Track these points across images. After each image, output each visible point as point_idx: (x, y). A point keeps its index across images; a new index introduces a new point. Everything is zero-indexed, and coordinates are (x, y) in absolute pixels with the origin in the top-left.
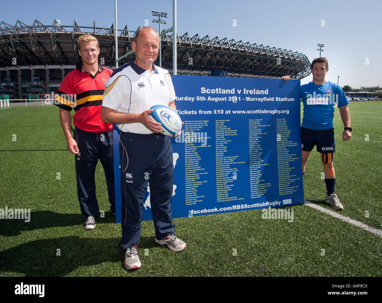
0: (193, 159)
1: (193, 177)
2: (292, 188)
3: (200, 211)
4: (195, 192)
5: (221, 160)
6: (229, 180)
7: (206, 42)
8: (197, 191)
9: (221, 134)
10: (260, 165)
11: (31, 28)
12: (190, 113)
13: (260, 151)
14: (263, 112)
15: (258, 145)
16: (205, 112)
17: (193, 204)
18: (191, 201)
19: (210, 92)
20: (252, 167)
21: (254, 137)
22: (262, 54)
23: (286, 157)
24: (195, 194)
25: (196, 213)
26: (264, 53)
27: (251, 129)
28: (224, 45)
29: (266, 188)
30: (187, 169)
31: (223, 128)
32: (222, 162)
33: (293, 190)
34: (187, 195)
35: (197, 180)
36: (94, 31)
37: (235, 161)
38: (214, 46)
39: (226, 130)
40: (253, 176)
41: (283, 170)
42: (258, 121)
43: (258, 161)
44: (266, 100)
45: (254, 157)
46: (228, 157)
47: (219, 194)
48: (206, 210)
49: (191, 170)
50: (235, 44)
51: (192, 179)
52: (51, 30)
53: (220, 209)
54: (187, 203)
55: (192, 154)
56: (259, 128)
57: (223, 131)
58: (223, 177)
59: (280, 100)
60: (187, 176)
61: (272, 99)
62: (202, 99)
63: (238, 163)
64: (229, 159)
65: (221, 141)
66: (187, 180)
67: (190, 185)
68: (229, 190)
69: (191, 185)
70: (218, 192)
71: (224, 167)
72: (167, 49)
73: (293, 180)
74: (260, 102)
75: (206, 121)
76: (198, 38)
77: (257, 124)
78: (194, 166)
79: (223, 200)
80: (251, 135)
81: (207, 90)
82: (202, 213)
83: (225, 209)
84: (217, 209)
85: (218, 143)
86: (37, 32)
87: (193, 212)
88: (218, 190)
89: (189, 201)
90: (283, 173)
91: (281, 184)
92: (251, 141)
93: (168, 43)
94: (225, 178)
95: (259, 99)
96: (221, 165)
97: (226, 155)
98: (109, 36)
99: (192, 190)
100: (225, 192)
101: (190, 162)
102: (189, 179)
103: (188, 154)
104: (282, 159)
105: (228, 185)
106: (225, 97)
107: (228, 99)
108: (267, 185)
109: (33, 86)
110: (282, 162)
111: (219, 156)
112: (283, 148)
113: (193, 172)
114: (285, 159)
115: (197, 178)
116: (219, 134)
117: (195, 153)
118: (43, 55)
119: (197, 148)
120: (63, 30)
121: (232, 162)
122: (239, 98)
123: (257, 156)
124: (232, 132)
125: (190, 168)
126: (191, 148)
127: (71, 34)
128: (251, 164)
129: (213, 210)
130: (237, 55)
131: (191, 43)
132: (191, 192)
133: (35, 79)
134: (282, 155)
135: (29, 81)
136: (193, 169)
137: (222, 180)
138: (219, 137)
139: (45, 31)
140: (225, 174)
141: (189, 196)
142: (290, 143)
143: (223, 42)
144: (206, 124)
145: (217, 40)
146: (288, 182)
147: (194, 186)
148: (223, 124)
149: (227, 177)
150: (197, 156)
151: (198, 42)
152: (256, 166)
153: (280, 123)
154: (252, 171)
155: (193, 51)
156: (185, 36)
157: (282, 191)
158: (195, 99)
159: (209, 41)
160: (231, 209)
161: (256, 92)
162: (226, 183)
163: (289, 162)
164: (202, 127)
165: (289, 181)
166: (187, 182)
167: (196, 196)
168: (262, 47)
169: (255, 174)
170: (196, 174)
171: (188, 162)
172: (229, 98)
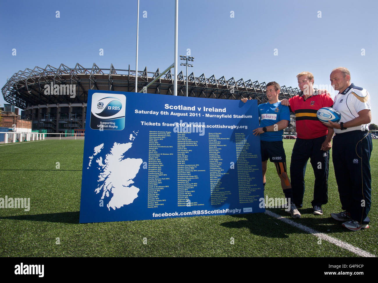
0: (156, 165)
1: (156, 182)
2: (252, 197)
3: (161, 214)
4: (157, 196)
5: (183, 167)
6: (189, 186)
7: (231, 83)
8: (159, 195)
9: (182, 144)
10: (220, 174)
11: (73, 70)
12: (154, 124)
13: (219, 161)
14: (221, 127)
15: (218, 156)
16: (168, 125)
17: (155, 207)
18: (153, 204)
19: (172, 108)
20: (212, 175)
21: (214, 148)
22: (285, 94)
23: (246, 168)
24: (157, 198)
25: (157, 216)
26: (287, 94)
27: (211, 141)
28: (249, 86)
29: (226, 196)
30: (150, 173)
31: (185, 139)
32: (183, 169)
33: (253, 199)
34: (149, 198)
35: (159, 185)
36: (129, 73)
37: (195, 169)
38: (239, 87)
39: (187, 141)
40: (213, 183)
41: (243, 180)
42: (217, 134)
43: (218, 170)
44: (224, 117)
45: (214, 166)
46: (189, 165)
47: (180, 199)
48: (167, 214)
49: (154, 175)
50: (259, 86)
51: (155, 183)
52: (90, 72)
53: (181, 213)
54: (148, 206)
55: (155, 161)
56: (218, 140)
57: (184, 142)
58: (184, 183)
59: (238, 117)
60: (149, 180)
61: (230, 116)
62: (165, 113)
63: (199, 171)
64: (190, 167)
65: (183, 151)
66: (150, 184)
67: (152, 189)
68: (189, 195)
69: (154, 189)
70: (180, 197)
71: (186, 174)
72: (195, 90)
73: (254, 190)
74: (218, 118)
75: (169, 132)
76: (223, 80)
77: (217, 137)
78: (157, 171)
79: (184, 205)
80: (211, 146)
81: (170, 106)
82: (163, 216)
83: (185, 214)
84: (178, 213)
85: (179, 152)
86: (78, 74)
87: (155, 215)
88: (179, 195)
89: (151, 204)
90: (244, 182)
91: (241, 192)
92: (211, 152)
93: (196, 85)
94: (186, 184)
95: (218, 116)
96: (182, 172)
97: (187, 163)
98: (142, 78)
99: (154, 194)
100: (185, 197)
101: (153, 167)
102: (152, 183)
103: (152, 160)
104: (242, 169)
105: (188, 191)
106: (187, 113)
107: (189, 115)
108: (227, 193)
109: (70, 122)
110: (242, 172)
111: (181, 163)
112: (243, 159)
113: (156, 177)
114: (245, 170)
115: (159, 183)
116: (181, 144)
117: (157, 160)
118: (81, 94)
119: (160, 155)
120: (101, 73)
121: (193, 170)
122: (200, 114)
123: (217, 166)
124: (193, 143)
125: (153, 173)
126: (154, 155)
127: (108, 76)
128: (211, 172)
129: (173, 214)
130: (261, 95)
131: (218, 85)
132: (153, 196)
133: (73, 116)
134: (242, 165)
135: (67, 117)
136: (155, 174)
137: (183, 186)
138: (180, 147)
139: (85, 73)
140: (186, 180)
141: (151, 199)
142: (250, 155)
143: (248, 84)
144: (169, 135)
145: (242, 82)
146: (248, 191)
147: (156, 190)
148: (184, 135)
149: (188, 183)
150: (160, 162)
151: (223, 84)
152: (216, 175)
153: (239, 137)
154: (212, 179)
155: (219, 91)
156: (211, 78)
157: (242, 200)
158: (159, 113)
159: (234, 83)
160: (191, 214)
161: (214, 110)
162: (187, 189)
163: (249, 173)
164: (165, 138)
165: (250, 190)
166: (150, 186)
167: (158, 200)
168: (285, 88)
169: (215, 182)
170: (159, 179)
171: (151, 168)
172: (190, 113)
